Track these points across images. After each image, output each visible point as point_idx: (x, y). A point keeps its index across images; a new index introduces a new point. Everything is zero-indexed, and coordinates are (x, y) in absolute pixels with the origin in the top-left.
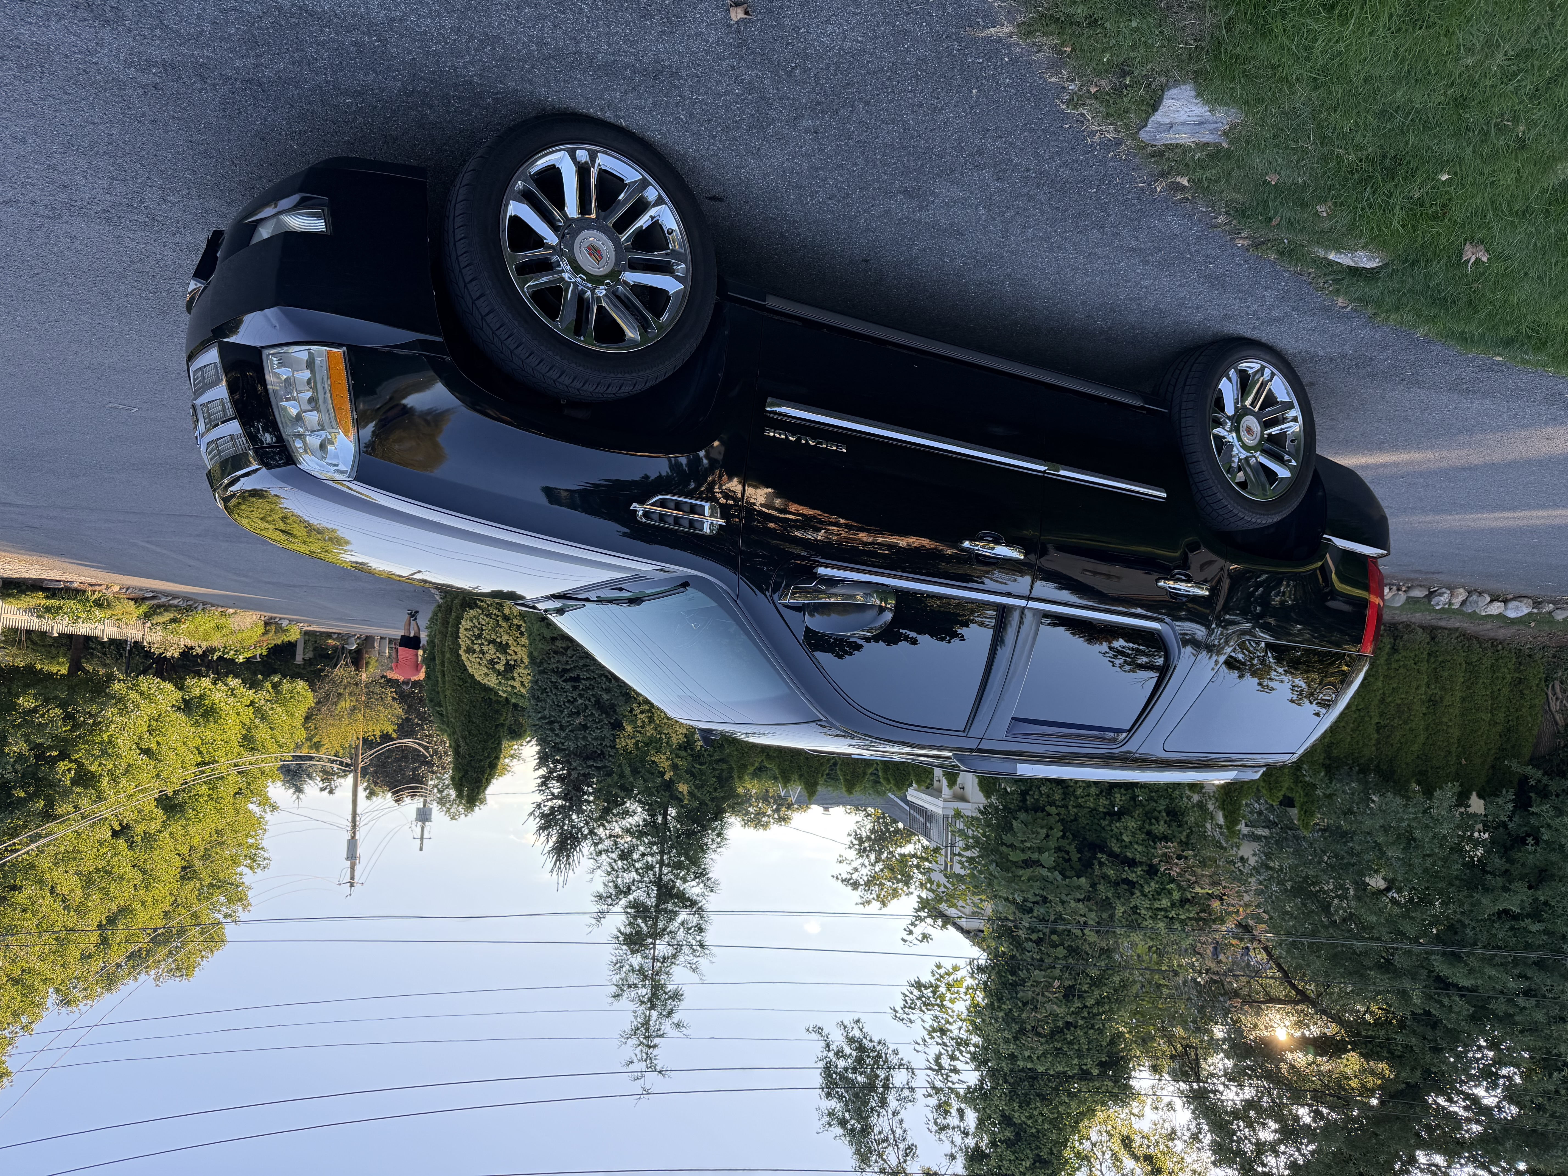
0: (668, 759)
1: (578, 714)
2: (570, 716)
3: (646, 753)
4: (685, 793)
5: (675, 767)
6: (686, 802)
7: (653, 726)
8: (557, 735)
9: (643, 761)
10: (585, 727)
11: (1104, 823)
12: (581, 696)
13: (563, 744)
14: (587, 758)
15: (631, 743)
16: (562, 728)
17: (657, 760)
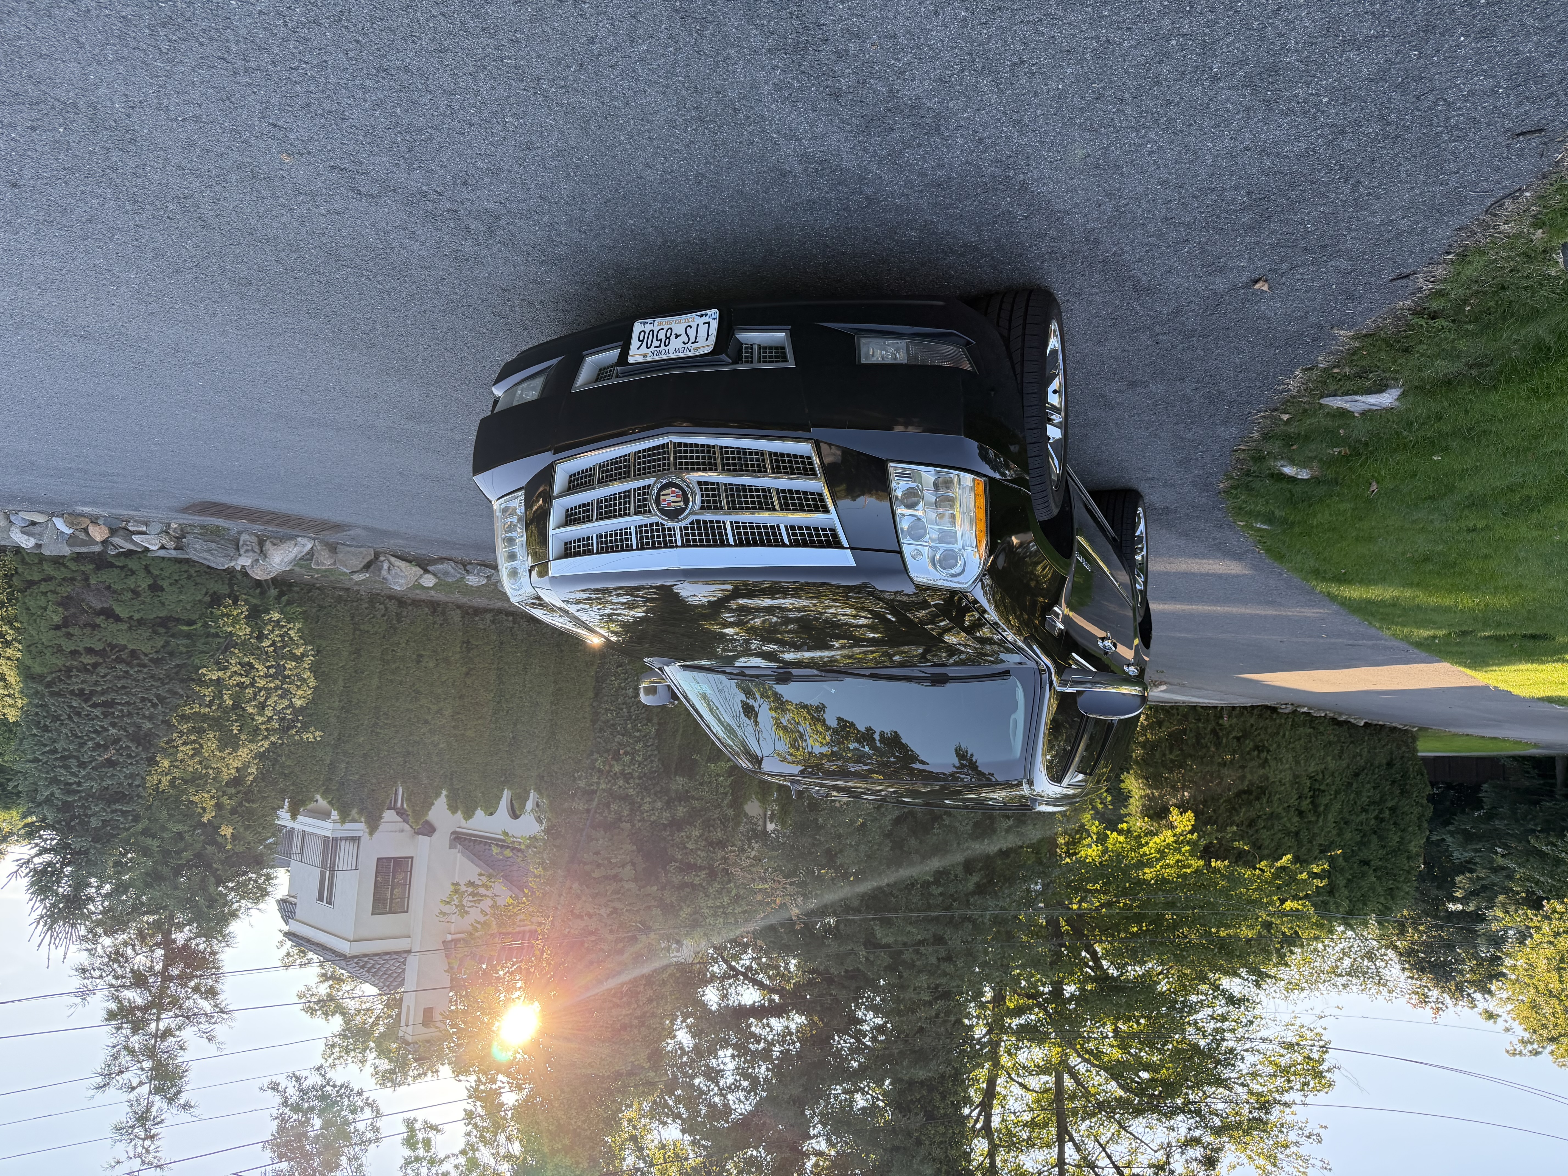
0: (212, 797)
1: (106, 748)
2: (94, 749)
3: (184, 792)
4: (229, 836)
5: (219, 806)
6: (229, 847)
7: (197, 759)
8: (73, 774)
9: (177, 801)
10: (110, 763)
11: (665, 834)
12: (114, 725)
13: (79, 784)
14: (109, 803)
15: (165, 780)
16: (82, 765)
17: (196, 799)
